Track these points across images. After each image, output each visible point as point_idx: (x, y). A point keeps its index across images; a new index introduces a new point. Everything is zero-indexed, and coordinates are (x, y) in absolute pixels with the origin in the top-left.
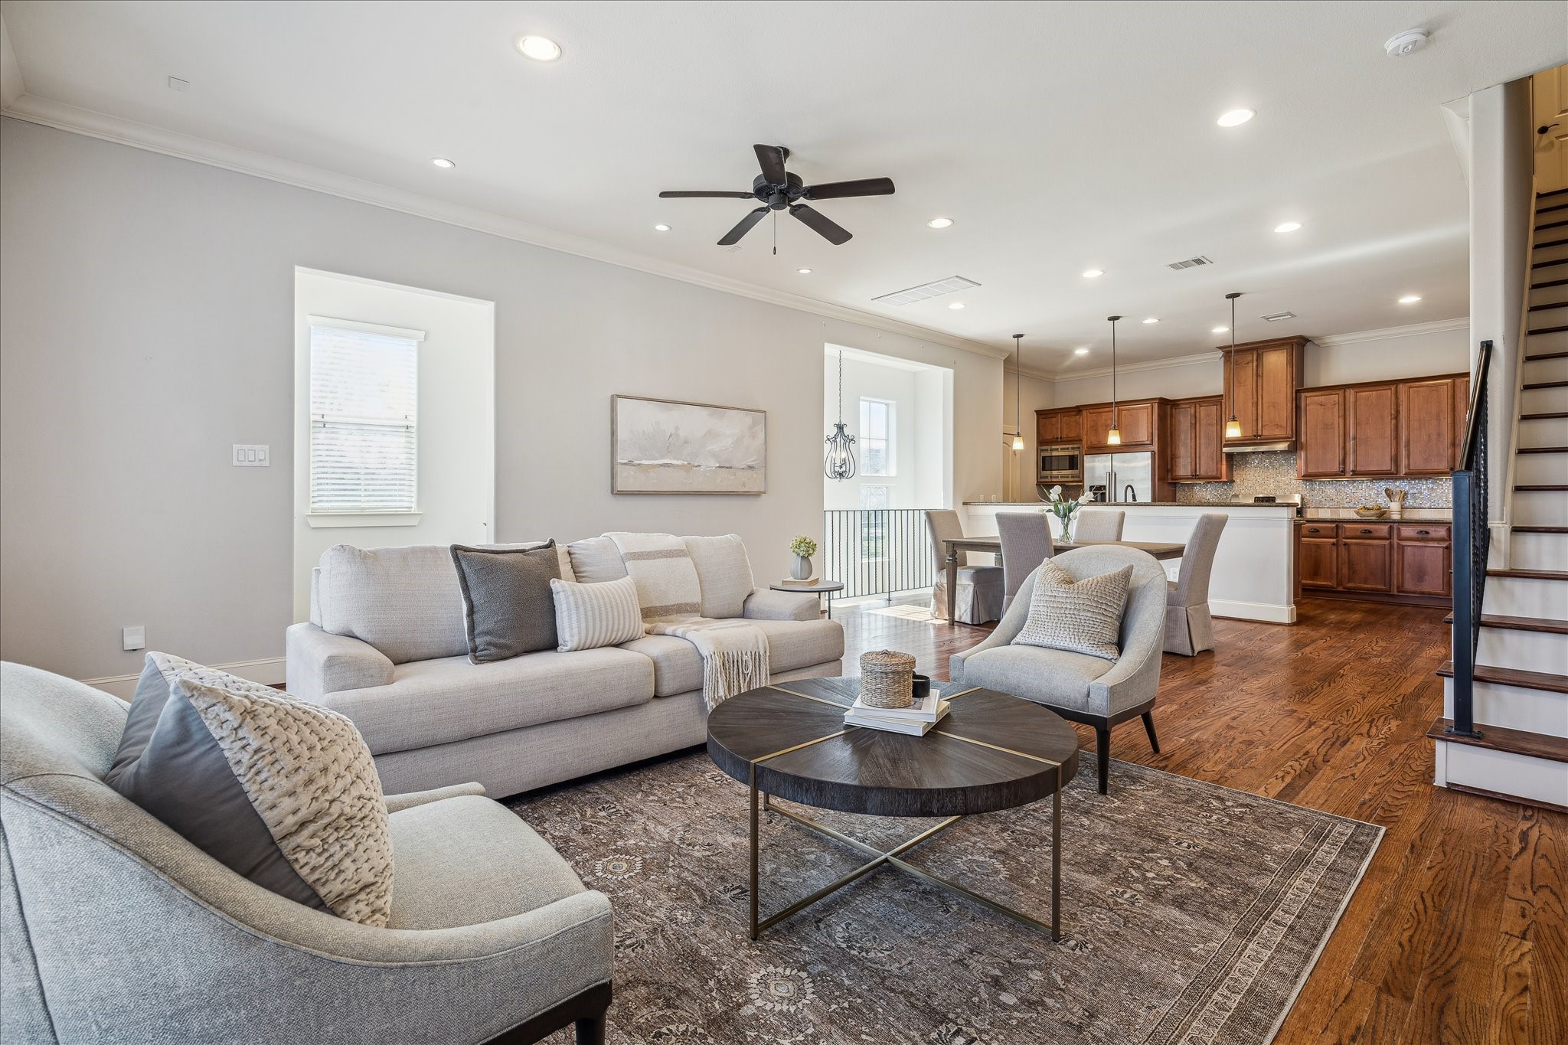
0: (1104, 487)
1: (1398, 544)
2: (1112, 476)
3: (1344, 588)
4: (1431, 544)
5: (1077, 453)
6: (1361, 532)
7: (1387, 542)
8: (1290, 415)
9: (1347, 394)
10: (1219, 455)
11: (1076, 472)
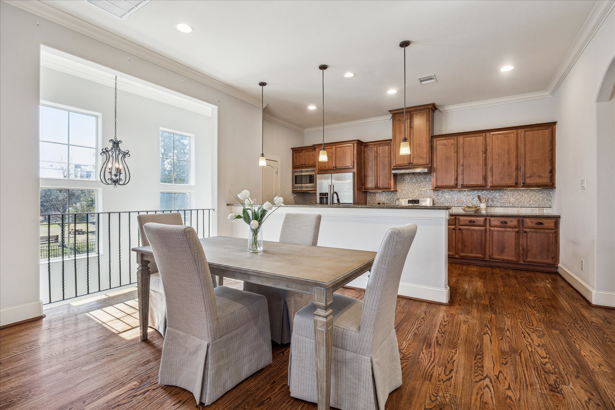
0: (328, 193)
1: (490, 229)
2: (331, 186)
3: (459, 256)
4: (508, 229)
5: (313, 173)
6: (469, 222)
7: (483, 228)
8: (428, 151)
9: (459, 139)
10: (389, 176)
11: (313, 184)
